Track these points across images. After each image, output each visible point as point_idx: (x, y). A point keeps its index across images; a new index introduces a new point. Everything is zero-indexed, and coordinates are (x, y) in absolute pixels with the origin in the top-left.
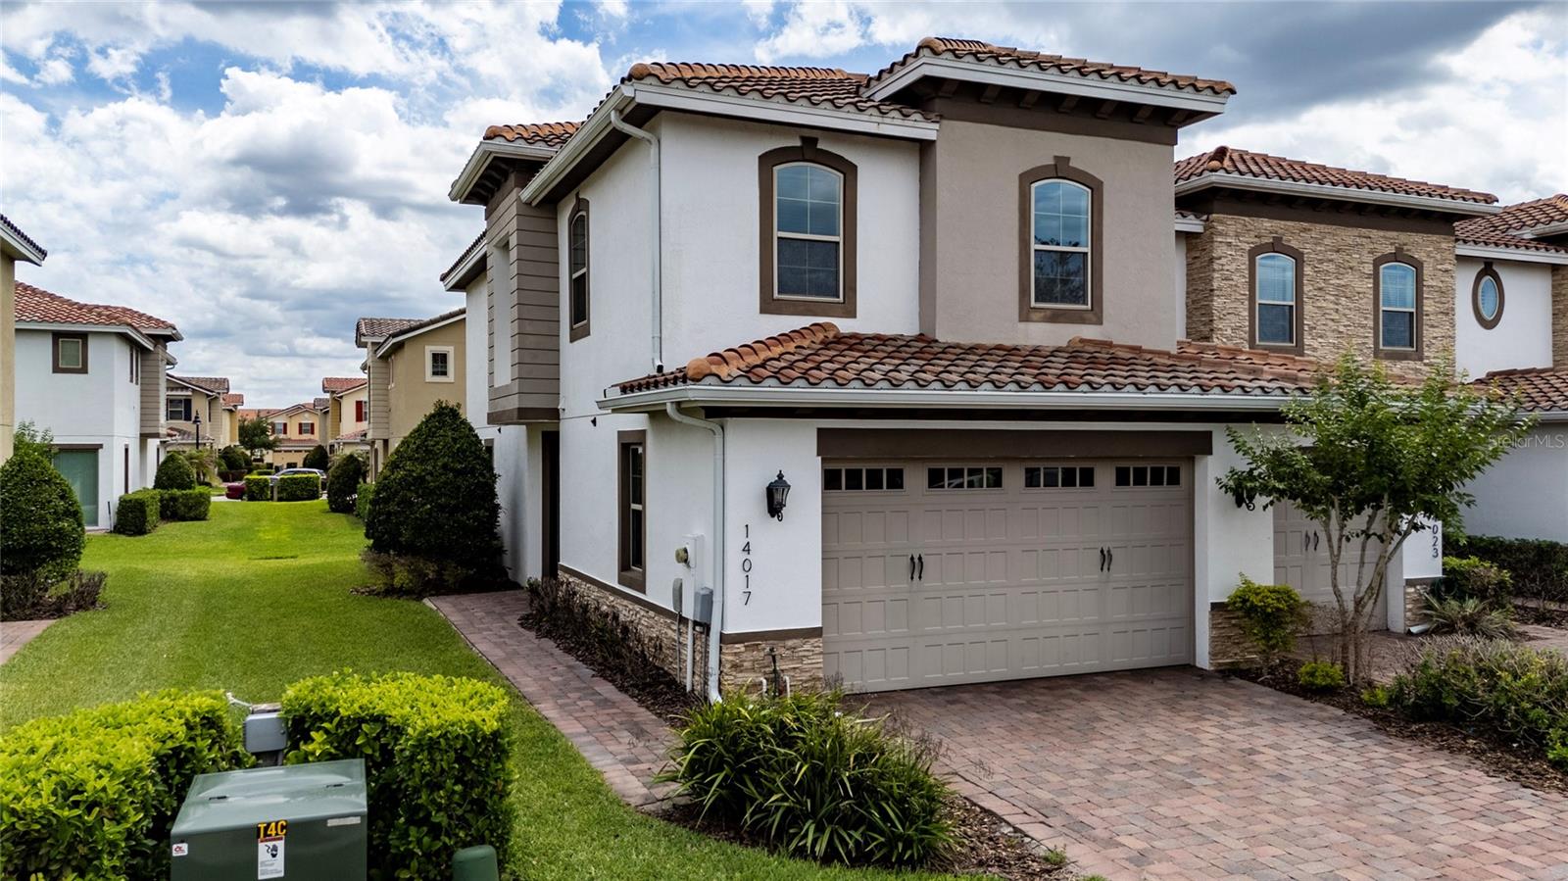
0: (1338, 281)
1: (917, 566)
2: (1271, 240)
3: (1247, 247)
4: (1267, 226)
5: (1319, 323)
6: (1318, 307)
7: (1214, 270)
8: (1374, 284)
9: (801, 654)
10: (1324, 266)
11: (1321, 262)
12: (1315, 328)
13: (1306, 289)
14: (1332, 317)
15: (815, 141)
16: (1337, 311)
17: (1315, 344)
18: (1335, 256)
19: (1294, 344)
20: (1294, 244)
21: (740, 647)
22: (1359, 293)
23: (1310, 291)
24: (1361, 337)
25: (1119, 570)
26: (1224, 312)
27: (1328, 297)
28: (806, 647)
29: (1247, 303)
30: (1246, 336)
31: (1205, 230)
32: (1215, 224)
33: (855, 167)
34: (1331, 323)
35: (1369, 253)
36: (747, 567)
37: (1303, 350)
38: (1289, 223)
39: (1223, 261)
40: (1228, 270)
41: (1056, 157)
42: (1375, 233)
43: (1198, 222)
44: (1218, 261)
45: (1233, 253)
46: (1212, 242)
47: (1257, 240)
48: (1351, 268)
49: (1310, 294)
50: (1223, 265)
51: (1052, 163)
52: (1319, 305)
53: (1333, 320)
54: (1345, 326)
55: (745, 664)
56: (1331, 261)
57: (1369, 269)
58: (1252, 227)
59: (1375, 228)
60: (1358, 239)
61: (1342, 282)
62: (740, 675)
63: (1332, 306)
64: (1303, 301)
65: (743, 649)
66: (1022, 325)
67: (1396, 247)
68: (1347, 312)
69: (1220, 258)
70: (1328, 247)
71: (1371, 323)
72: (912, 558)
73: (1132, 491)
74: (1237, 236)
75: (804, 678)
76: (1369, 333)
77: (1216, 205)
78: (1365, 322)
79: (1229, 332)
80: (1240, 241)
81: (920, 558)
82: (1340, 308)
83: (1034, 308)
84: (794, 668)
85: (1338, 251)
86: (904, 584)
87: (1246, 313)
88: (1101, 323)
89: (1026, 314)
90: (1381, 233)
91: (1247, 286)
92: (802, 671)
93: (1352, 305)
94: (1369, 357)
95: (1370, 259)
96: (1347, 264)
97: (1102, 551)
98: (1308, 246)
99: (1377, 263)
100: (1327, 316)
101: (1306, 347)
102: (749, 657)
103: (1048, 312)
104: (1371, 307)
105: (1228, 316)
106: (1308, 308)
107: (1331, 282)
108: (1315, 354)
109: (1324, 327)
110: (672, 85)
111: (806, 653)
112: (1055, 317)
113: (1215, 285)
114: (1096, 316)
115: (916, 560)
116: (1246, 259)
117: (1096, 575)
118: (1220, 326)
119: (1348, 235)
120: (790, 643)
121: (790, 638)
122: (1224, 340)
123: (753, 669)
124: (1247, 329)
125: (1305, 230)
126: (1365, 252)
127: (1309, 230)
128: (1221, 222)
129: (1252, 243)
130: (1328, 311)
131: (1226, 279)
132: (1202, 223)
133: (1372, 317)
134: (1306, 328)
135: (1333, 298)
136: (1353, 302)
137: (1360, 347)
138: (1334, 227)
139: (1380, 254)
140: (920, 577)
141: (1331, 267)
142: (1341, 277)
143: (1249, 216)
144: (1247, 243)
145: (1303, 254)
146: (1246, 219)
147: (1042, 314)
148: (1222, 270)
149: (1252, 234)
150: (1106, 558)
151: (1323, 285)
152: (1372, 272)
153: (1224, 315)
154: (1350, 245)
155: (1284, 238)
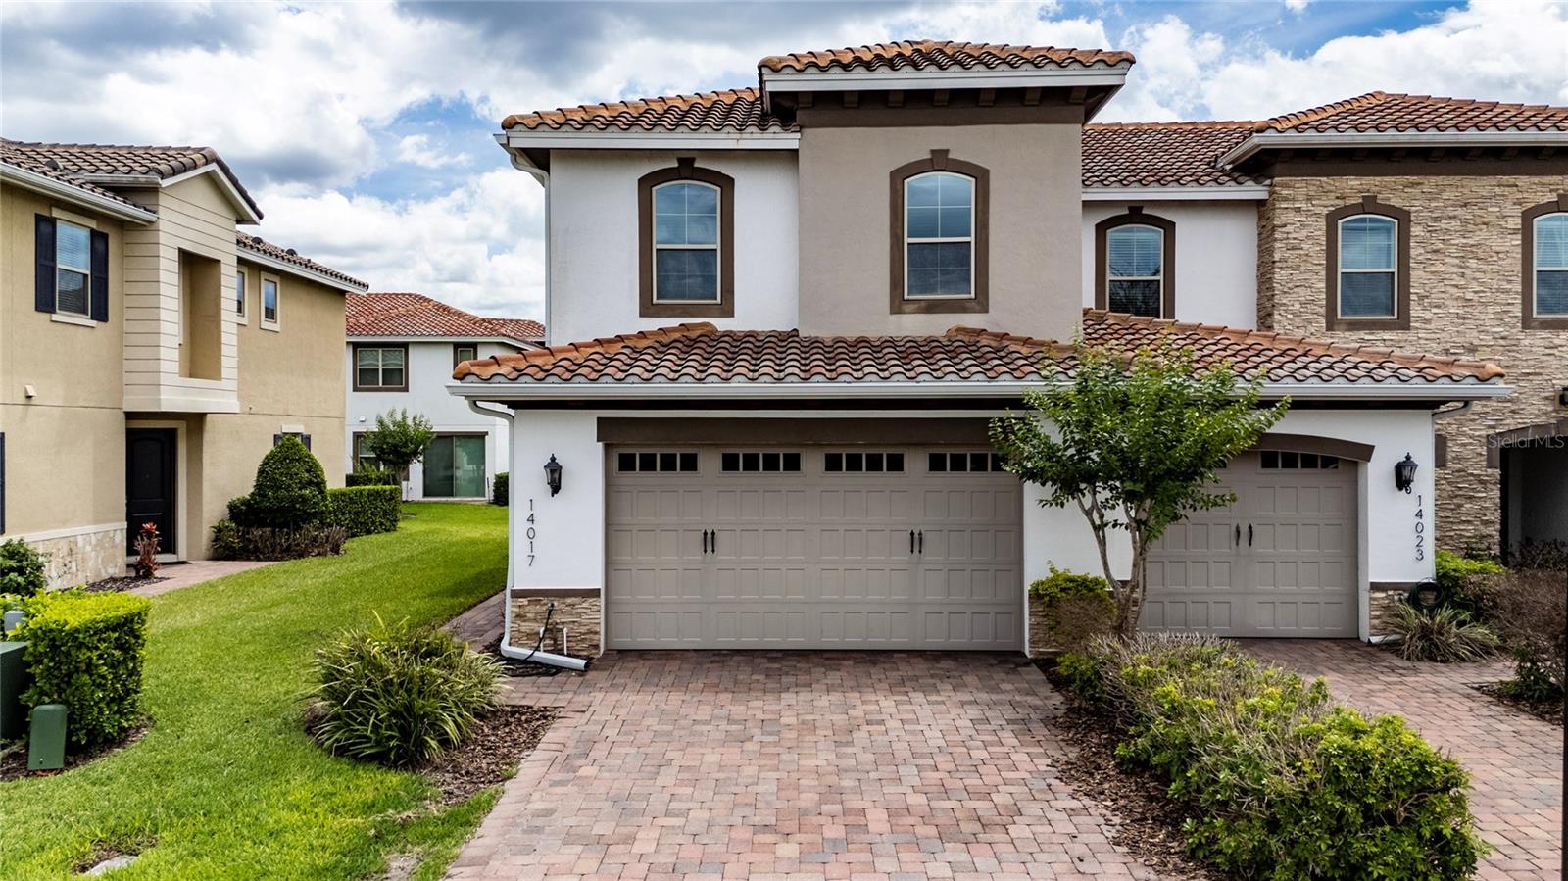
0: (1464, 241)
1: (709, 540)
2: (1361, 200)
3: (1325, 211)
4: (1353, 186)
5: (1433, 291)
6: (1432, 273)
7: (1276, 240)
8: (1523, 240)
9: (579, 610)
10: (1443, 224)
11: (1438, 219)
12: (1427, 297)
13: (1413, 253)
14: (1453, 283)
15: (692, 160)
16: (1463, 275)
17: (1428, 315)
18: (1460, 211)
19: (1396, 316)
20: (1396, 202)
21: (525, 601)
22: (1498, 253)
23: (1421, 254)
24: (1501, 304)
25: (932, 553)
26: (1290, 285)
27: (1447, 260)
28: (584, 605)
29: (1323, 273)
30: (1323, 310)
31: (1270, 196)
32: (1277, 189)
33: (733, 180)
34: (1454, 291)
35: (1515, 204)
36: (531, 535)
37: (1410, 322)
38: (1386, 179)
39: (1289, 229)
40: (1294, 239)
41: (933, 151)
42: (1523, 181)
43: (1260, 188)
44: (1280, 230)
45: (1304, 219)
46: (1274, 209)
47: (1337, 202)
48: (1484, 224)
49: (1420, 258)
50: (1288, 233)
51: (929, 156)
52: (1433, 269)
53: (1456, 286)
54: (1476, 292)
55: (529, 615)
56: (1455, 217)
57: (1515, 223)
58: (1331, 188)
59: (1527, 175)
60: (1497, 189)
61: (1471, 242)
62: (523, 624)
63: (1455, 270)
64: (1409, 267)
65: (527, 603)
66: (894, 317)
67: (1559, 195)
68: (1478, 275)
69: (1285, 226)
70: (1451, 202)
71: (1519, 288)
72: (705, 534)
73: (948, 478)
74: (1309, 199)
75: (583, 631)
76: (1515, 298)
77: (1278, 167)
78: (1509, 287)
79: (1297, 306)
80: (1313, 205)
81: (713, 533)
82: (1468, 271)
83: (909, 300)
84: (574, 622)
85: (1465, 205)
86: (698, 556)
87: (1323, 285)
88: (987, 311)
89: (898, 305)
90: (1536, 180)
91: (1324, 255)
92: (580, 624)
93: (1485, 268)
94: (1514, 327)
95: (1518, 210)
96: (1479, 220)
97: (912, 534)
98: (1417, 203)
99: (1528, 217)
100: (1446, 282)
101: (1412, 319)
102: (532, 610)
103: (923, 304)
104: (1518, 268)
105: (1295, 290)
106: (1417, 274)
107: (1453, 242)
108: (1428, 327)
109: (1443, 295)
110: (539, 129)
111: (584, 610)
112: (932, 307)
113: (1277, 257)
114: (981, 303)
115: (709, 535)
116: (1323, 224)
117: (906, 556)
118: (1284, 301)
119: (1481, 186)
120: (569, 600)
121: (570, 596)
122: (1290, 316)
123: (535, 620)
124: (1324, 302)
125: (1413, 185)
126: (1509, 205)
127: (1420, 184)
128: (1286, 186)
129: (1332, 205)
130: (1447, 277)
131: (1293, 249)
132: (1265, 188)
133: (1519, 280)
134: (1413, 297)
135: (1457, 261)
136: (1488, 263)
137: (1499, 316)
138: (1458, 178)
139: (1533, 204)
140: (713, 551)
141: (1455, 224)
142: (1470, 235)
143: (1328, 176)
144: (1326, 205)
145: (1409, 212)
146: (1324, 179)
147: (916, 306)
148: (1287, 239)
149: (1332, 195)
150: (916, 541)
151: (1441, 246)
152: (1520, 227)
153: (1289, 288)
154: (1482, 197)
155: (1380, 196)
